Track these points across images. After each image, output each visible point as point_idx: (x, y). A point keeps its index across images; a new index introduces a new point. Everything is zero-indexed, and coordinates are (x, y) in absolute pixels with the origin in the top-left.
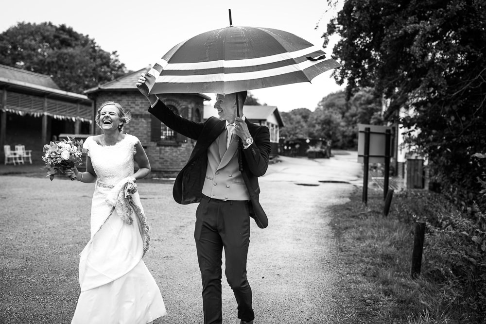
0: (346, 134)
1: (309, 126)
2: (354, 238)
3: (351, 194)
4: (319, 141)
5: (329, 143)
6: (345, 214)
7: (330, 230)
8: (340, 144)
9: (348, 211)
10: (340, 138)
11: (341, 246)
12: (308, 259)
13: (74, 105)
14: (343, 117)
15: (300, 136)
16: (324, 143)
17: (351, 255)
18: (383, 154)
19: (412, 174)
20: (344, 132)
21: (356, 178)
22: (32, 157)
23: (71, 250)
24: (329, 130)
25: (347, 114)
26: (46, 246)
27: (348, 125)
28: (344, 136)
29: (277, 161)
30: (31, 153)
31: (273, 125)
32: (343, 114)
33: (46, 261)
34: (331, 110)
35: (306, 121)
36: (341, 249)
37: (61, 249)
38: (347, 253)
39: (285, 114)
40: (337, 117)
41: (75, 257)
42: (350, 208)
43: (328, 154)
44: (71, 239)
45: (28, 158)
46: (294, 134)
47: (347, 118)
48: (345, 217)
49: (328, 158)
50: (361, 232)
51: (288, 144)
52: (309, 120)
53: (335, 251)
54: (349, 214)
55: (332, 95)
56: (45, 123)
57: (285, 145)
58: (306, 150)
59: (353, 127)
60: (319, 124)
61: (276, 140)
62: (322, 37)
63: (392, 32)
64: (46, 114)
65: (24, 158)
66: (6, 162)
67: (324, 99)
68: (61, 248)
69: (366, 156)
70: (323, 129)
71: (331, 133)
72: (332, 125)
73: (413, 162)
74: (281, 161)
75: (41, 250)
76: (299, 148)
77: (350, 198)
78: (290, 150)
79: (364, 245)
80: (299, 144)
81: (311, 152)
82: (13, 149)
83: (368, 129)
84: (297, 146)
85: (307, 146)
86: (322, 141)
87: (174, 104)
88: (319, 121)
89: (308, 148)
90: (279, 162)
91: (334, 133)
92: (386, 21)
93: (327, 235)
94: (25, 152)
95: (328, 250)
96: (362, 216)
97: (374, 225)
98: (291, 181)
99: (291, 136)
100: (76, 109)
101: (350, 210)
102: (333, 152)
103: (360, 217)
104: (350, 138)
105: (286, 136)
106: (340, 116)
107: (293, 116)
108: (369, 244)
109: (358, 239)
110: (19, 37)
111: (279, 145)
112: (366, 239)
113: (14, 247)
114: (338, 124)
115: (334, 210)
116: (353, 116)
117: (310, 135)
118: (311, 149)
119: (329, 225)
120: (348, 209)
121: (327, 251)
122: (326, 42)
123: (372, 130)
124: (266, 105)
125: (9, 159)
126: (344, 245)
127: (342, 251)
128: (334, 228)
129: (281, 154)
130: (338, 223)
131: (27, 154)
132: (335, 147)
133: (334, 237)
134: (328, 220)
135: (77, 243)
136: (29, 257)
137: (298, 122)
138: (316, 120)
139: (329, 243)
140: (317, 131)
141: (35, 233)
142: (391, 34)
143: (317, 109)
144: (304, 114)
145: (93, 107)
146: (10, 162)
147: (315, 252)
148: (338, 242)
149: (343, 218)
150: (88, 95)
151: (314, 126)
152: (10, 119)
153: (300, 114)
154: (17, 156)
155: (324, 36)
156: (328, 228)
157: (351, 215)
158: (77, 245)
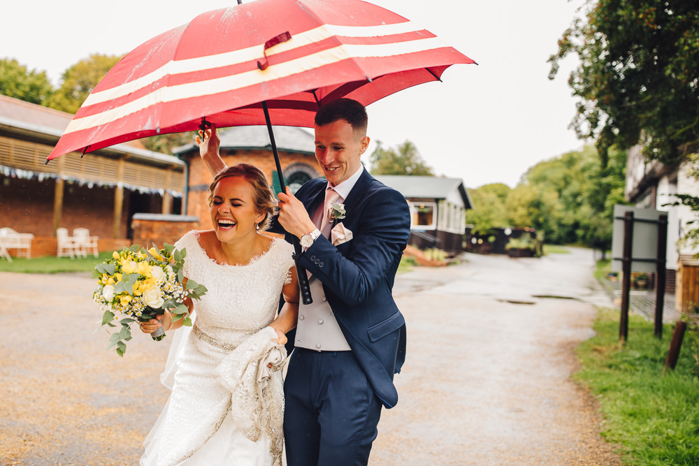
0: (564, 222)
1: (509, 209)
2: (623, 413)
3: (592, 320)
4: (526, 232)
5: (540, 235)
6: (592, 361)
7: (574, 393)
8: (554, 236)
9: (595, 353)
10: (555, 227)
11: (602, 430)
12: (546, 458)
13: (162, 172)
14: (560, 196)
15: (497, 224)
16: (533, 235)
17: (628, 453)
18: (654, 256)
19: (691, 289)
20: (560, 219)
21: (588, 291)
22: (98, 248)
23: (110, 420)
24: (539, 216)
25: (566, 193)
26: (70, 409)
27: (567, 209)
28: (561, 225)
29: (462, 261)
30: (98, 242)
31: (455, 207)
32: (560, 191)
33: (58, 445)
34: (541, 185)
35: (503, 202)
36: (603, 435)
37: (93, 417)
38: (618, 446)
39: (474, 191)
40: (550, 197)
41: (114, 436)
42: (599, 348)
43: (539, 253)
44: (116, 397)
45: (92, 249)
46: (488, 221)
47: (566, 198)
48: (595, 366)
49: (539, 257)
50: (635, 401)
51: (477, 236)
52: (508, 200)
53: (594, 441)
54: (602, 361)
55: (542, 164)
56: (119, 197)
57: (473, 236)
58: (504, 246)
59: (575, 212)
60: (523, 206)
61: (460, 229)
62: (548, 61)
63: (690, 41)
64: (121, 185)
65: (87, 248)
66: (60, 254)
67: (530, 170)
68: (94, 414)
69: (627, 259)
70: (530, 214)
71: (541, 220)
72: (544, 209)
73: (692, 270)
74: (467, 261)
75: (59, 419)
76: (495, 242)
77: (594, 329)
78: (481, 245)
79: (647, 429)
80: (495, 235)
81: (514, 250)
82: (71, 234)
83: (631, 214)
84: (492, 239)
85: (506, 239)
86: (530, 232)
87: (306, 170)
88: (523, 202)
89: (508, 242)
90: (465, 264)
91: (546, 221)
92: (677, 24)
93: (570, 402)
94: (89, 239)
95: (578, 437)
96: (626, 365)
97: (655, 387)
98: (488, 295)
99: (483, 224)
100: (165, 178)
101: (600, 352)
102: (546, 248)
103: (622, 366)
104: (570, 229)
105: (474, 223)
106: (556, 195)
107: (484, 195)
108: (656, 427)
109: (631, 415)
110: (92, 74)
111: (464, 237)
112: (649, 418)
113: (14, 410)
114: (552, 208)
115: (571, 350)
116: (575, 195)
117: (511, 222)
118: (513, 243)
119: (569, 381)
120: (595, 350)
121: (577, 439)
122: (554, 71)
123: (636, 216)
124: (444, 177)
125: (65, 250)
126: (608, 427)
127: (608, 441)
128: (580, 388)
129: (467, 250)
130: (586, 377)
131: (92, 242)
132: (547, 241)
133: (585, 407)
134: (565, 371)
135: (125, 406)
136: (31, 433)
137: (492, 204)
138: (519, 200)
139: (577, 421)
140: (521, 216)
141: (59, 381)
142: (689, 45)
143: (520, 185)
144: (500, 192)
145: (185, 174)
146: (66, 254)
147: (556, 441)
148: (594, 418)
149: (593, 369)
150: (180, 155)
151: (515, 210)
152: (71, 190)
153: (495, 191)
154: (76, 246)
155: (552, 59)
156: (568, 388)
157: (604, 363)
158: (123, 409)
